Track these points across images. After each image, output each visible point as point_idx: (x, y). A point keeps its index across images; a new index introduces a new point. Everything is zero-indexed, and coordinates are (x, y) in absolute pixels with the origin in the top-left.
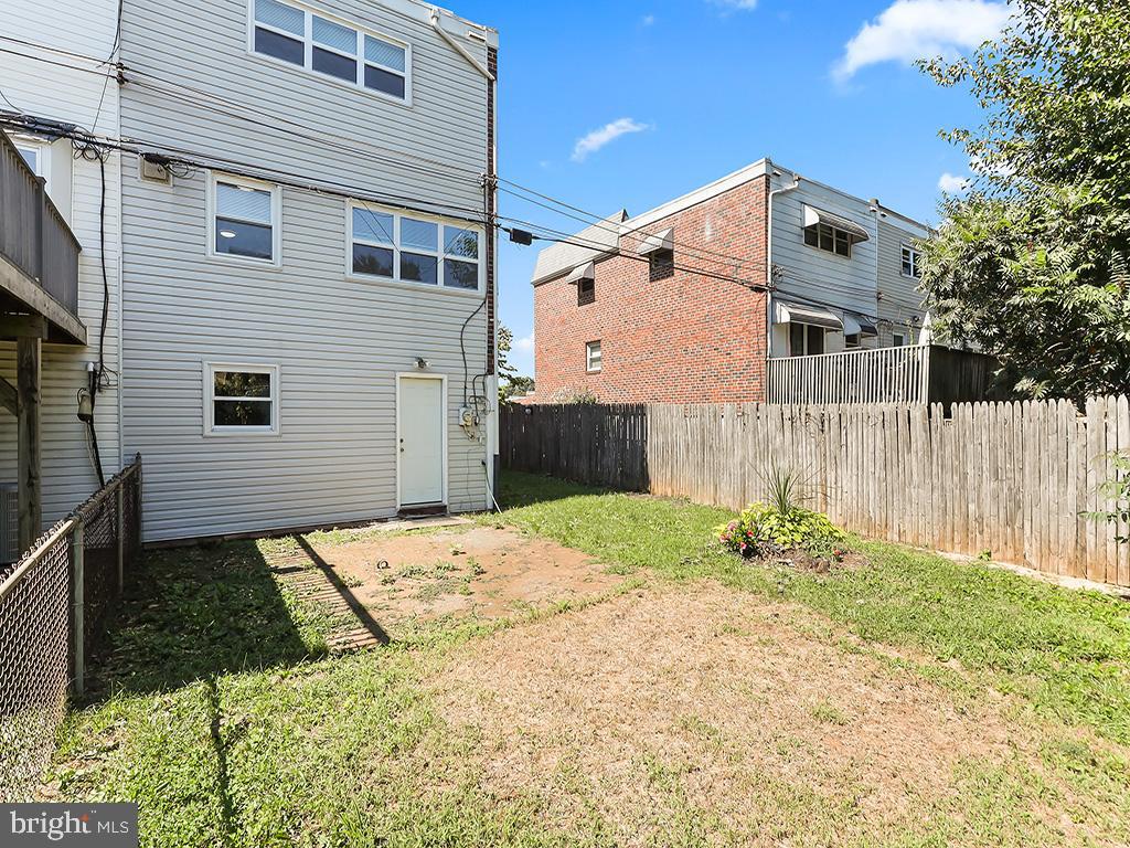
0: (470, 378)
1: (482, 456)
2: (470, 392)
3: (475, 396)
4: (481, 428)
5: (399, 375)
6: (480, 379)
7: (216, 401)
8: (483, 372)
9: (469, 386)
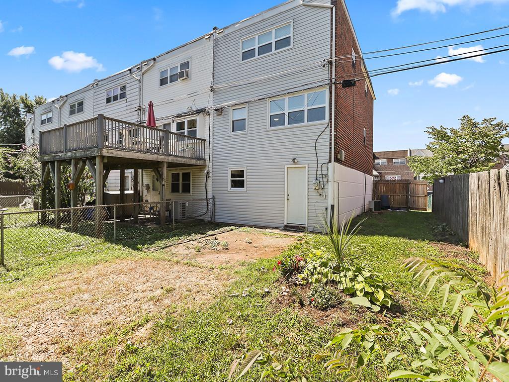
0: (320, 165)
1: (325, 205)
2: (319, 172)
3: (322, 175)
4: (325, 190)
5: (286, 166)
6: (326, 165)
7: (232, 180)
8: (327, 161)
9: (319, 169)
